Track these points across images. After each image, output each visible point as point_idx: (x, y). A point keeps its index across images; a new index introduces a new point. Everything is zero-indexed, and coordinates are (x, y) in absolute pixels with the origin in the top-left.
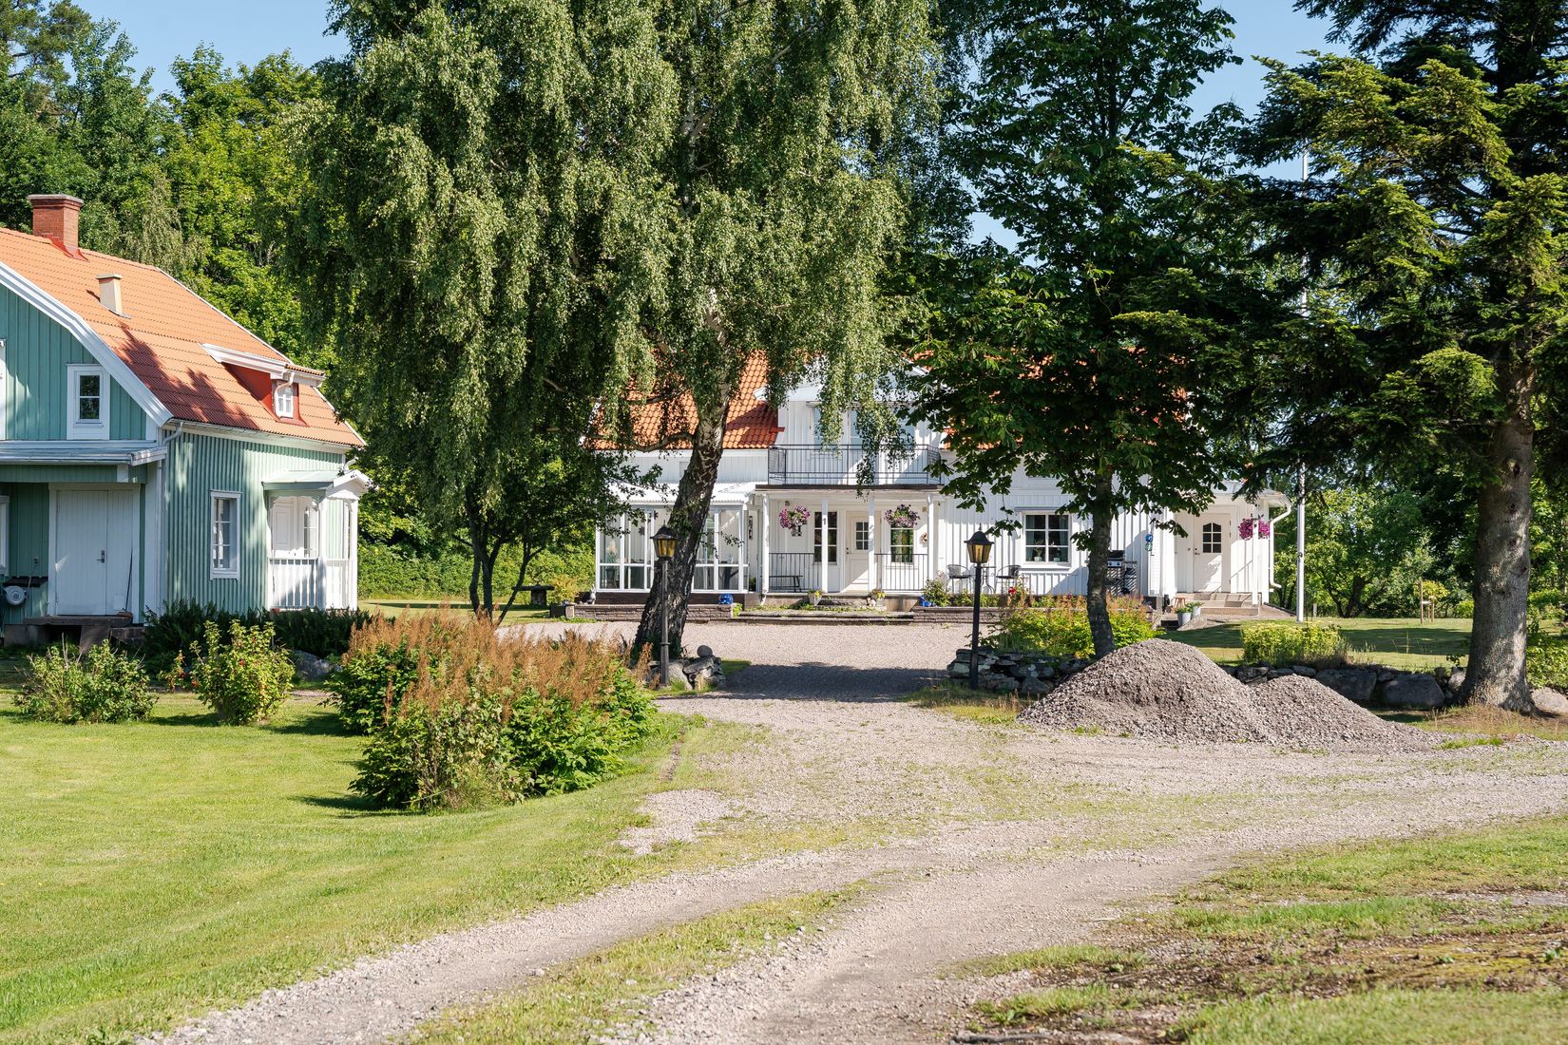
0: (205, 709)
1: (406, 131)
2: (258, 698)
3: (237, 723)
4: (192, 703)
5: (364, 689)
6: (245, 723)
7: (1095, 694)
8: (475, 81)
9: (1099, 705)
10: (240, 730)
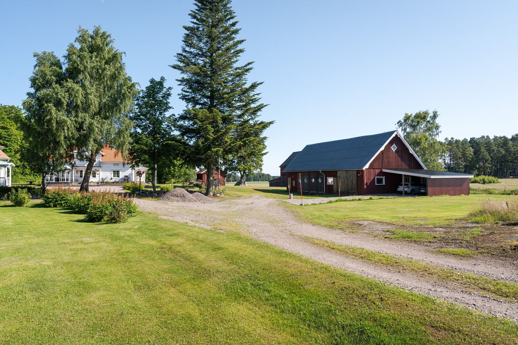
0: (12, 204)
1: (51, 105)
2: (25, 202)
3: (20, 206)
4: (9, 203)
5: (51, 200)
6: (22, 206)
7: (171, 196)
8: (64, 98)
9: (172, 198)
10: (20, 208)
